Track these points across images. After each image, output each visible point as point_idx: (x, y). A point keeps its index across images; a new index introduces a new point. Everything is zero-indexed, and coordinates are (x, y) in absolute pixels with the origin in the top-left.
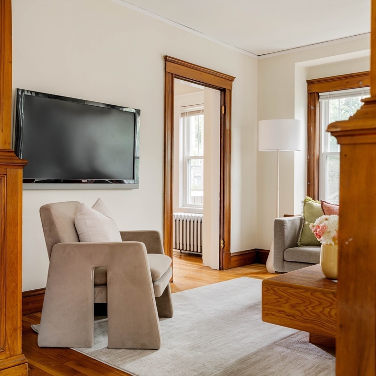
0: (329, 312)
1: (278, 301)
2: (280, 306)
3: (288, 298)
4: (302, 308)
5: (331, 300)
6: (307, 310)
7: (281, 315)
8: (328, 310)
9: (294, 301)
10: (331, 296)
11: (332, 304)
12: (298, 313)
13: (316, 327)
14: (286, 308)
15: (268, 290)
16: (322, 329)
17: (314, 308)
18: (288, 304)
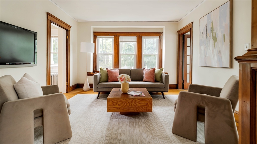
0: (131, 105)
1: (114, 104)
2: (114, 106)
3: (117, 103)
4: (122, 105)
5: (132, 101)
6: (124, 105)
7: (115, 109)
8: (131, 104)
9: (119, 103)
10: (132, 99)
11: (132, 102)
12: (121, 107)
13: (127, 110)
14: (117, 106)
15: (110, 101)
16: (129, 110)
17: (126, 104)
18: (117, 105)
